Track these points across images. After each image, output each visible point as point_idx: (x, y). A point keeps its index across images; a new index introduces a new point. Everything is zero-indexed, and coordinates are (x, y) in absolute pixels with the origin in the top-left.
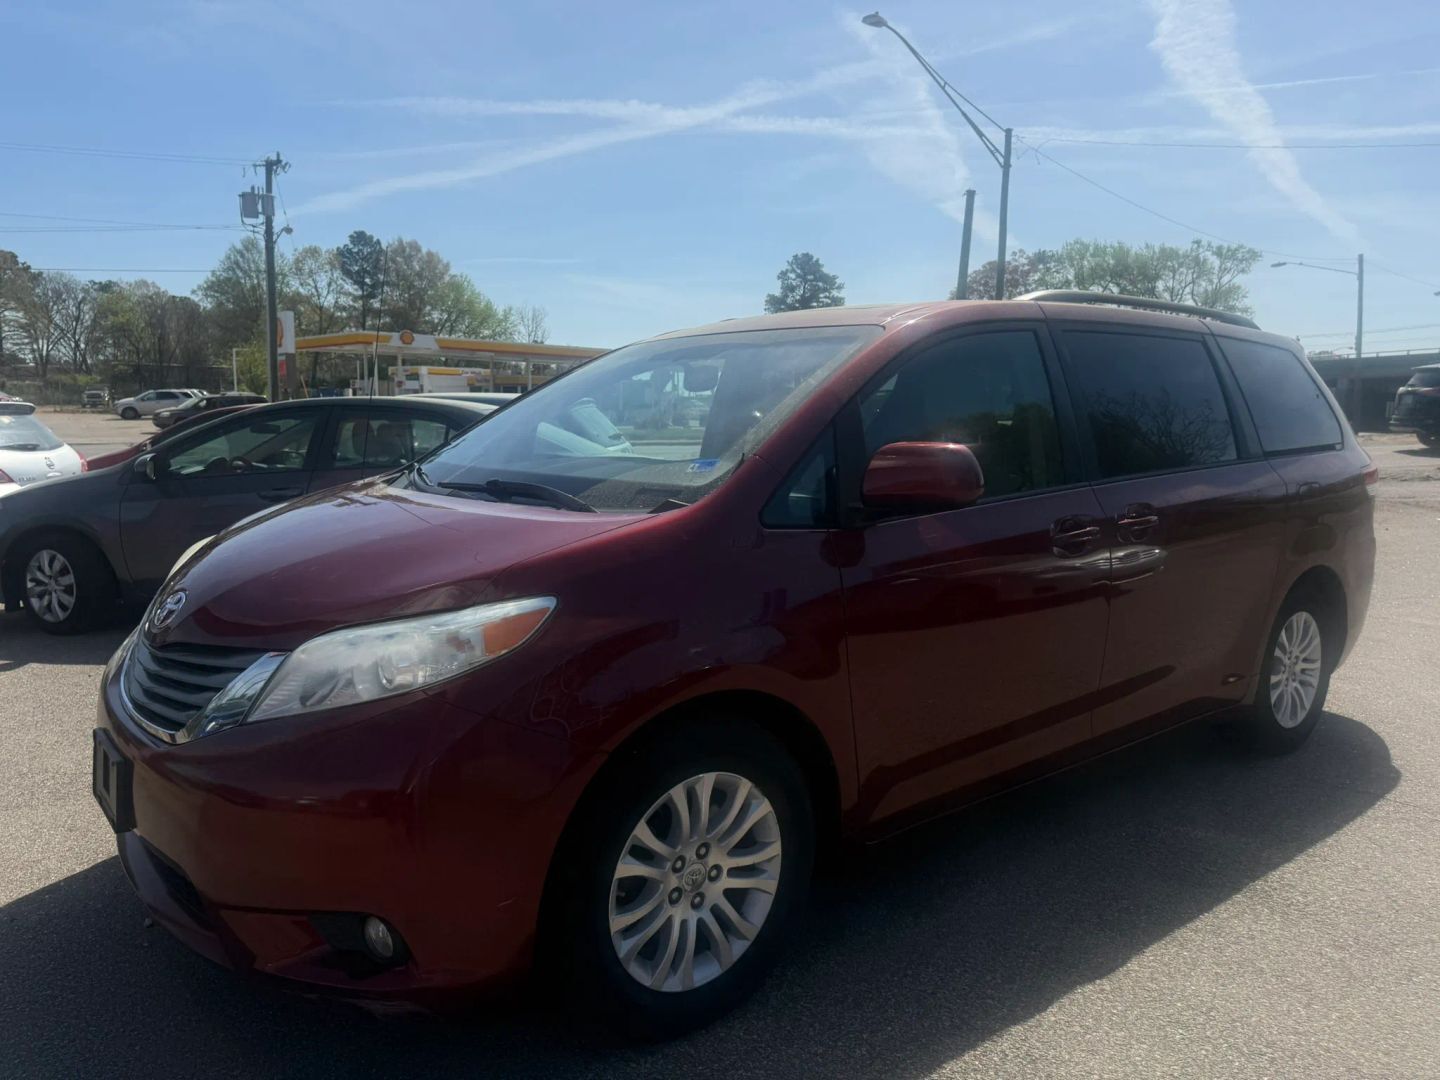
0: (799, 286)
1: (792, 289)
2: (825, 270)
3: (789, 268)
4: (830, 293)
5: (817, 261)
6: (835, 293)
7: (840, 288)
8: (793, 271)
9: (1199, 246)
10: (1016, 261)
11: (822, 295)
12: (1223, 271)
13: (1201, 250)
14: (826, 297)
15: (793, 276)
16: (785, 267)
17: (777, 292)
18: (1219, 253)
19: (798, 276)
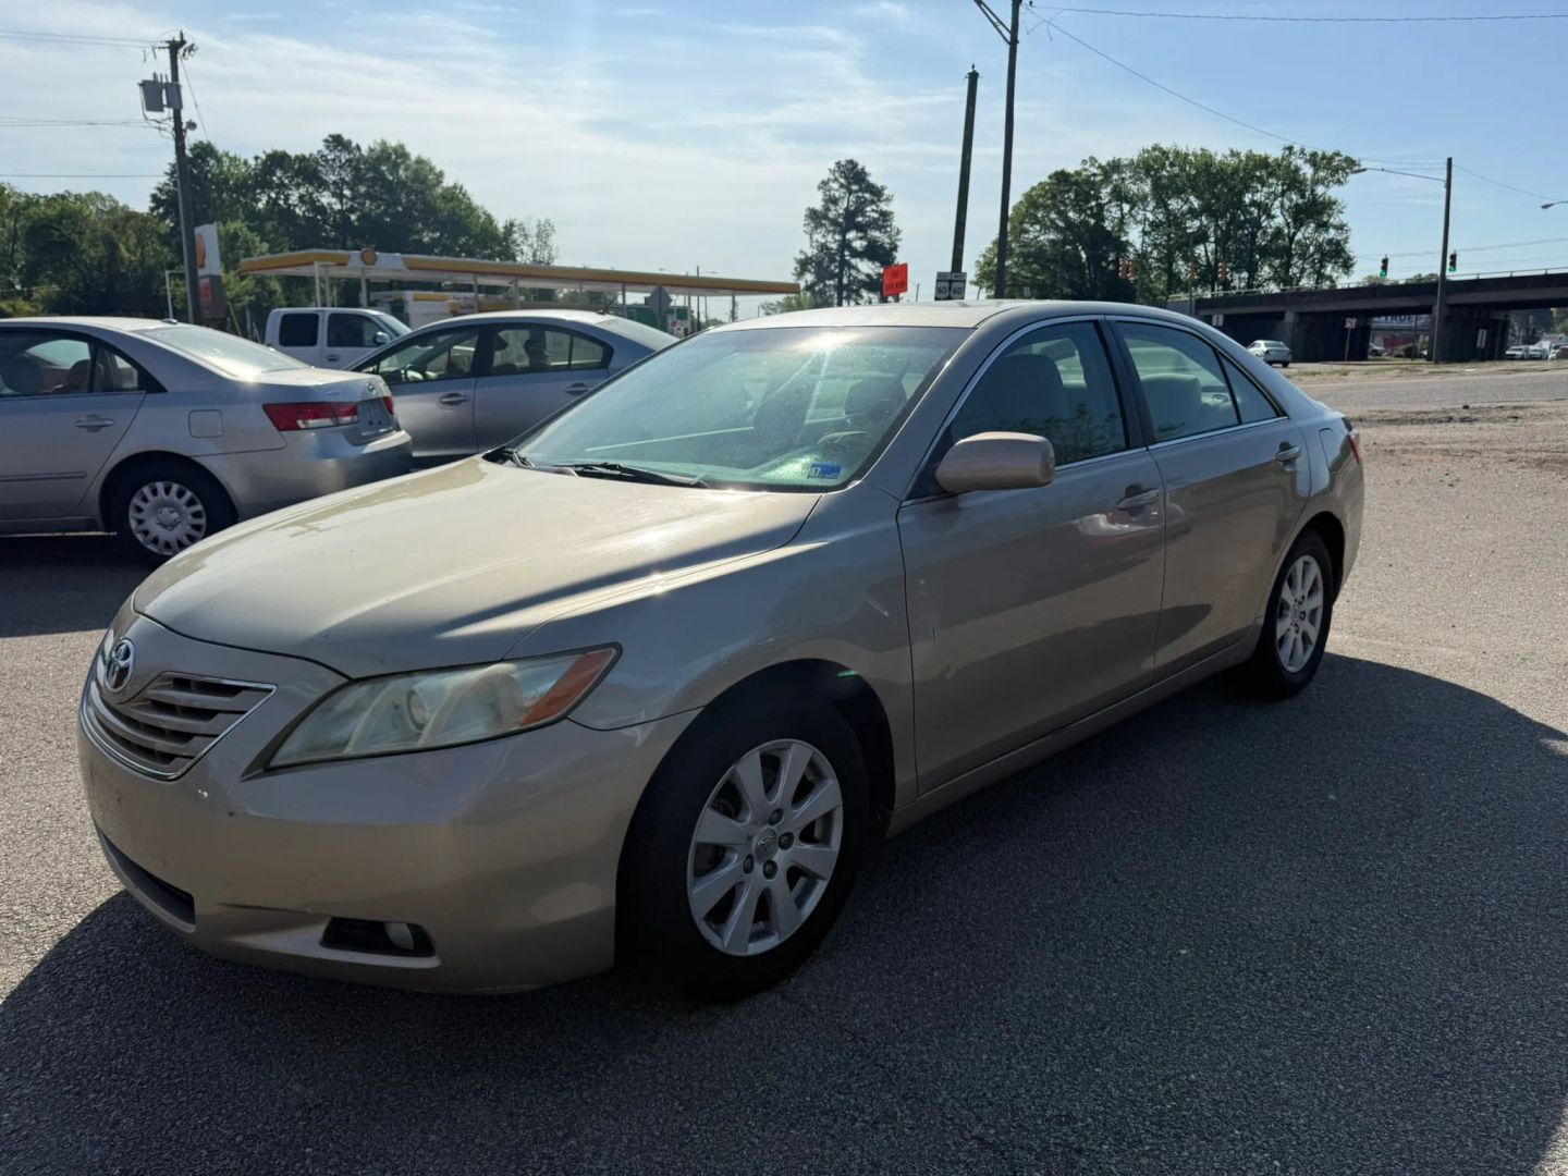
0: (843, 198)
1: (835, 201)
2: (872, 179)
3: (832, 177)
4: (877, 206)
5: (863, 169)
6: (883, 206)
7: (888, 200)
8: (836, 180)
9: (1290, 154)
10: (1086, 170)
11: (868, 209)
12: (1316, 182)
13: (1293, 157)
14: (873, 211)
15: (835, 186)
16: (826, 175)
17: (818, 205)
18: (1314, 160)
19: (842, 186)
